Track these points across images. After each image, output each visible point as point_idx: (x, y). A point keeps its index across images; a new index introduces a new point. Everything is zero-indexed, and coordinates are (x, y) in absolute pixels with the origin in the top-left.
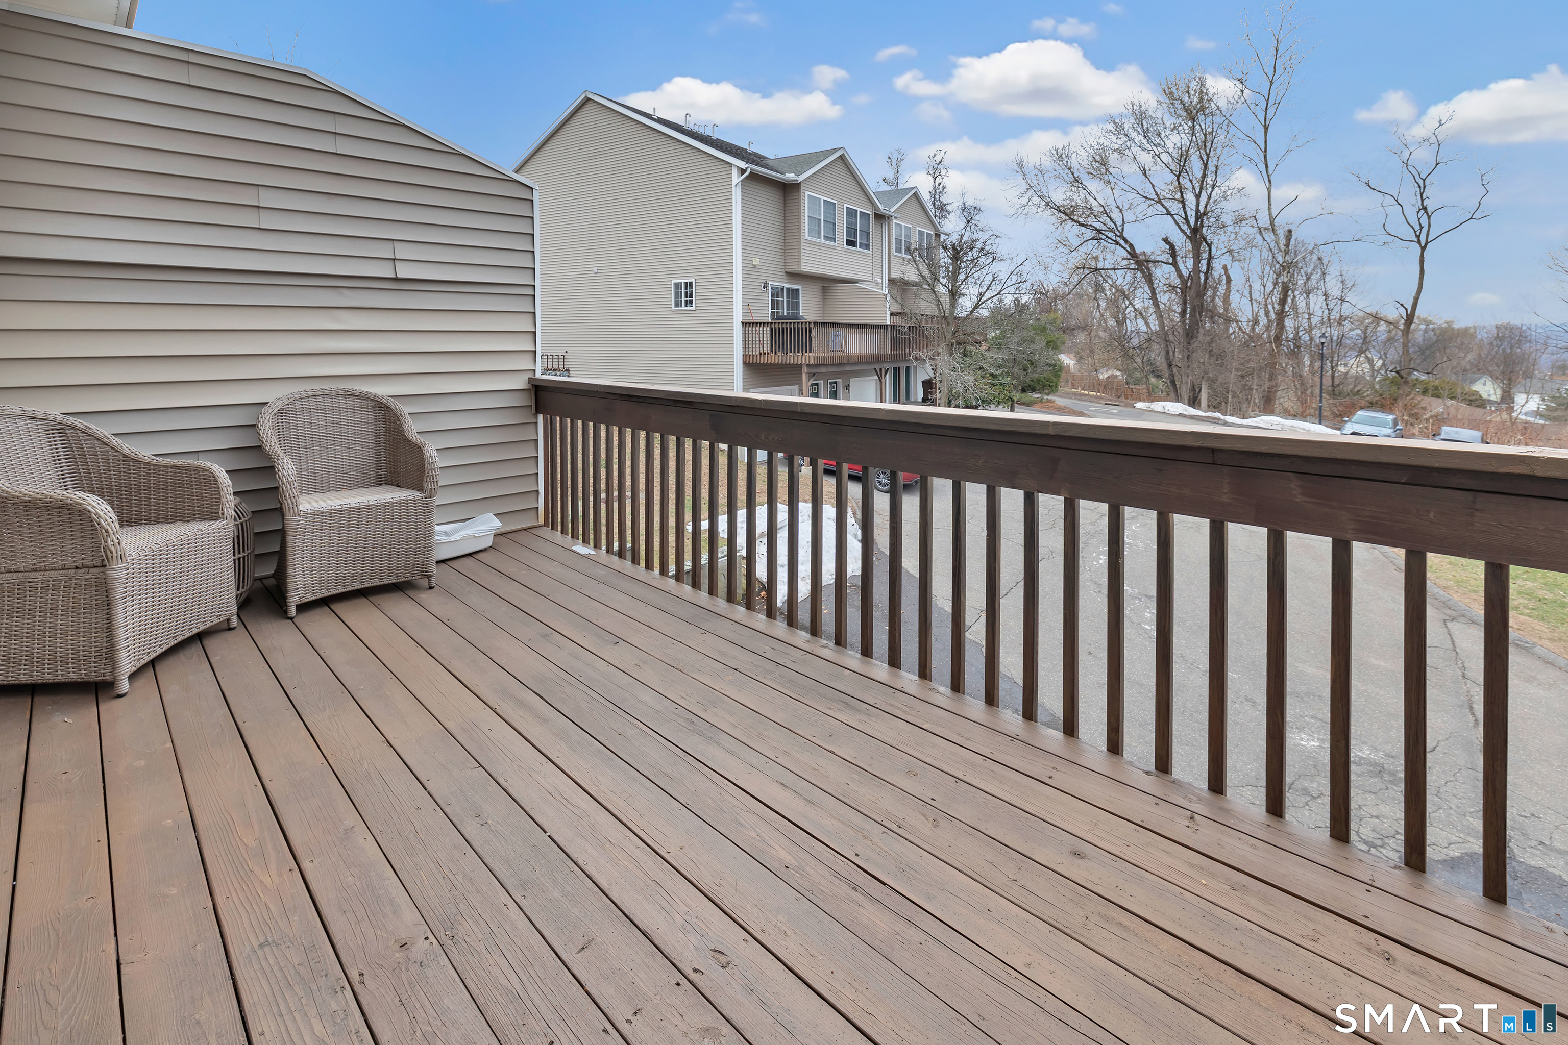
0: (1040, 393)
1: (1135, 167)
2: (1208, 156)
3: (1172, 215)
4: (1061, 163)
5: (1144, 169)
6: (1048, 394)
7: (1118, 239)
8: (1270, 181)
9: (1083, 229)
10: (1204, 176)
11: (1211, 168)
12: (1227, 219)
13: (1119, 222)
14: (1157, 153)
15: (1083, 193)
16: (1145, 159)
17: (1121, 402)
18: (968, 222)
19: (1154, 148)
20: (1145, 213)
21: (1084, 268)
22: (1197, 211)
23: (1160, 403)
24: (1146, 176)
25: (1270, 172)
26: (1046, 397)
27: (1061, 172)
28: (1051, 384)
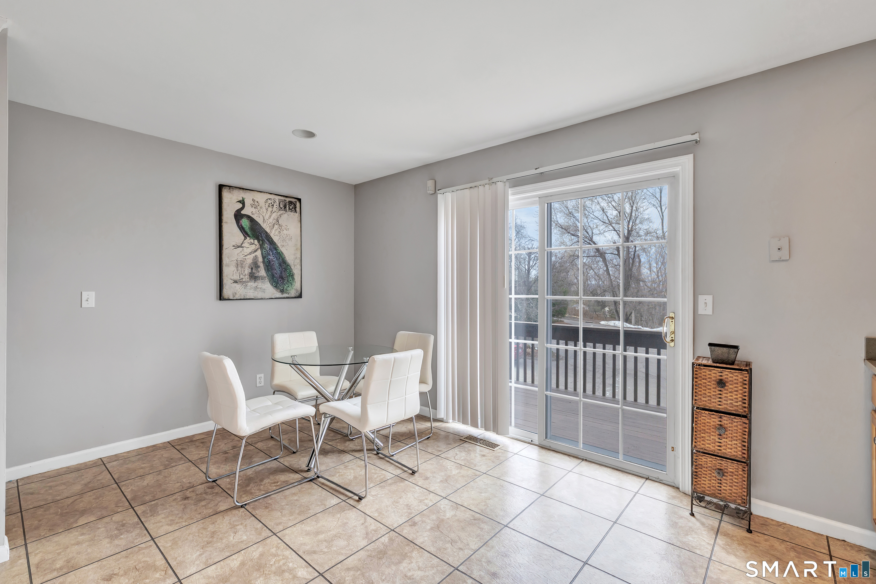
0: (557, 317)
1: (598, 207)
2: (633, 203)
3: (616, 231)
4: (563, 205)
5: (603, 209)
6: (561, 318)
7: (590, 242)
8: (663, 216)
9: (573, 237)
10: (632, 212)
11: (634, 208)
12: (642, 233)
13: (590, 233)
14: (610, 201)
15: (572, 219)
16: (604, 204)
17: (593, 321)
18: (518, 233)
19: (609, 199)
20: (604, 230)
21: (574, 256)
22: (628, 230)
23: (613, 321)
24: (604, 212)
25: (663, 210)
26: (560, 319)
27: (563, 209)
28: (563, 313)
